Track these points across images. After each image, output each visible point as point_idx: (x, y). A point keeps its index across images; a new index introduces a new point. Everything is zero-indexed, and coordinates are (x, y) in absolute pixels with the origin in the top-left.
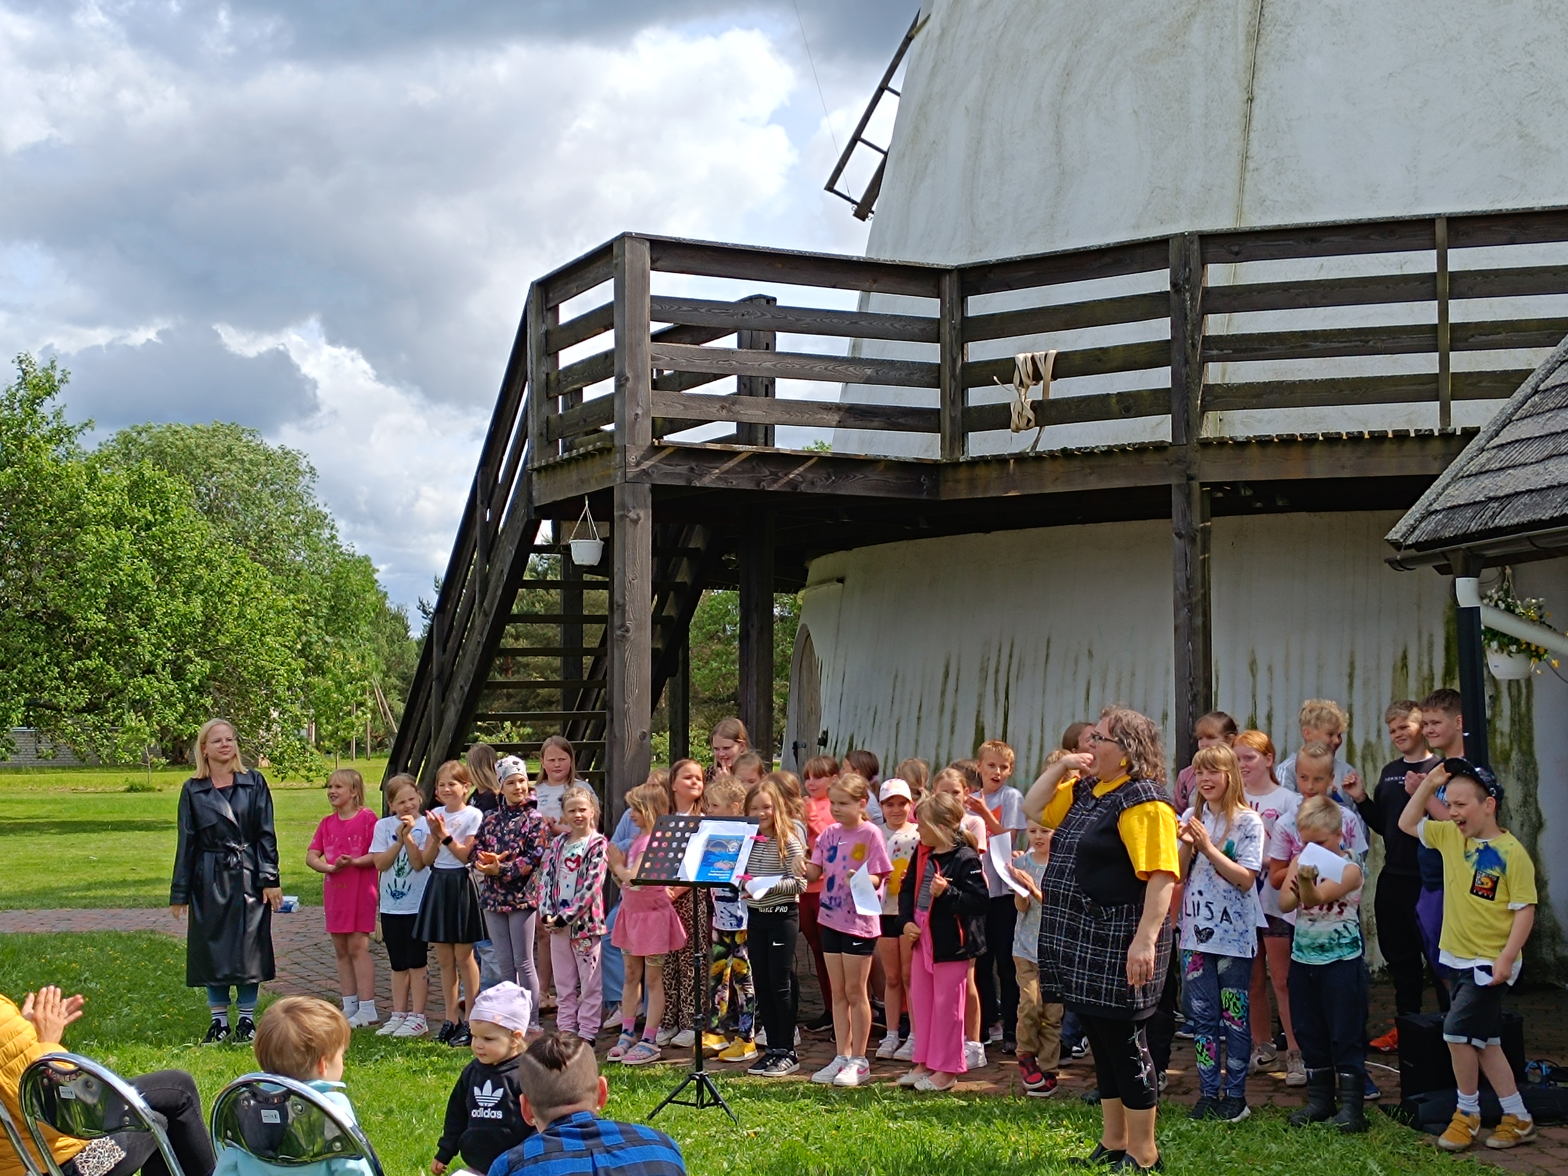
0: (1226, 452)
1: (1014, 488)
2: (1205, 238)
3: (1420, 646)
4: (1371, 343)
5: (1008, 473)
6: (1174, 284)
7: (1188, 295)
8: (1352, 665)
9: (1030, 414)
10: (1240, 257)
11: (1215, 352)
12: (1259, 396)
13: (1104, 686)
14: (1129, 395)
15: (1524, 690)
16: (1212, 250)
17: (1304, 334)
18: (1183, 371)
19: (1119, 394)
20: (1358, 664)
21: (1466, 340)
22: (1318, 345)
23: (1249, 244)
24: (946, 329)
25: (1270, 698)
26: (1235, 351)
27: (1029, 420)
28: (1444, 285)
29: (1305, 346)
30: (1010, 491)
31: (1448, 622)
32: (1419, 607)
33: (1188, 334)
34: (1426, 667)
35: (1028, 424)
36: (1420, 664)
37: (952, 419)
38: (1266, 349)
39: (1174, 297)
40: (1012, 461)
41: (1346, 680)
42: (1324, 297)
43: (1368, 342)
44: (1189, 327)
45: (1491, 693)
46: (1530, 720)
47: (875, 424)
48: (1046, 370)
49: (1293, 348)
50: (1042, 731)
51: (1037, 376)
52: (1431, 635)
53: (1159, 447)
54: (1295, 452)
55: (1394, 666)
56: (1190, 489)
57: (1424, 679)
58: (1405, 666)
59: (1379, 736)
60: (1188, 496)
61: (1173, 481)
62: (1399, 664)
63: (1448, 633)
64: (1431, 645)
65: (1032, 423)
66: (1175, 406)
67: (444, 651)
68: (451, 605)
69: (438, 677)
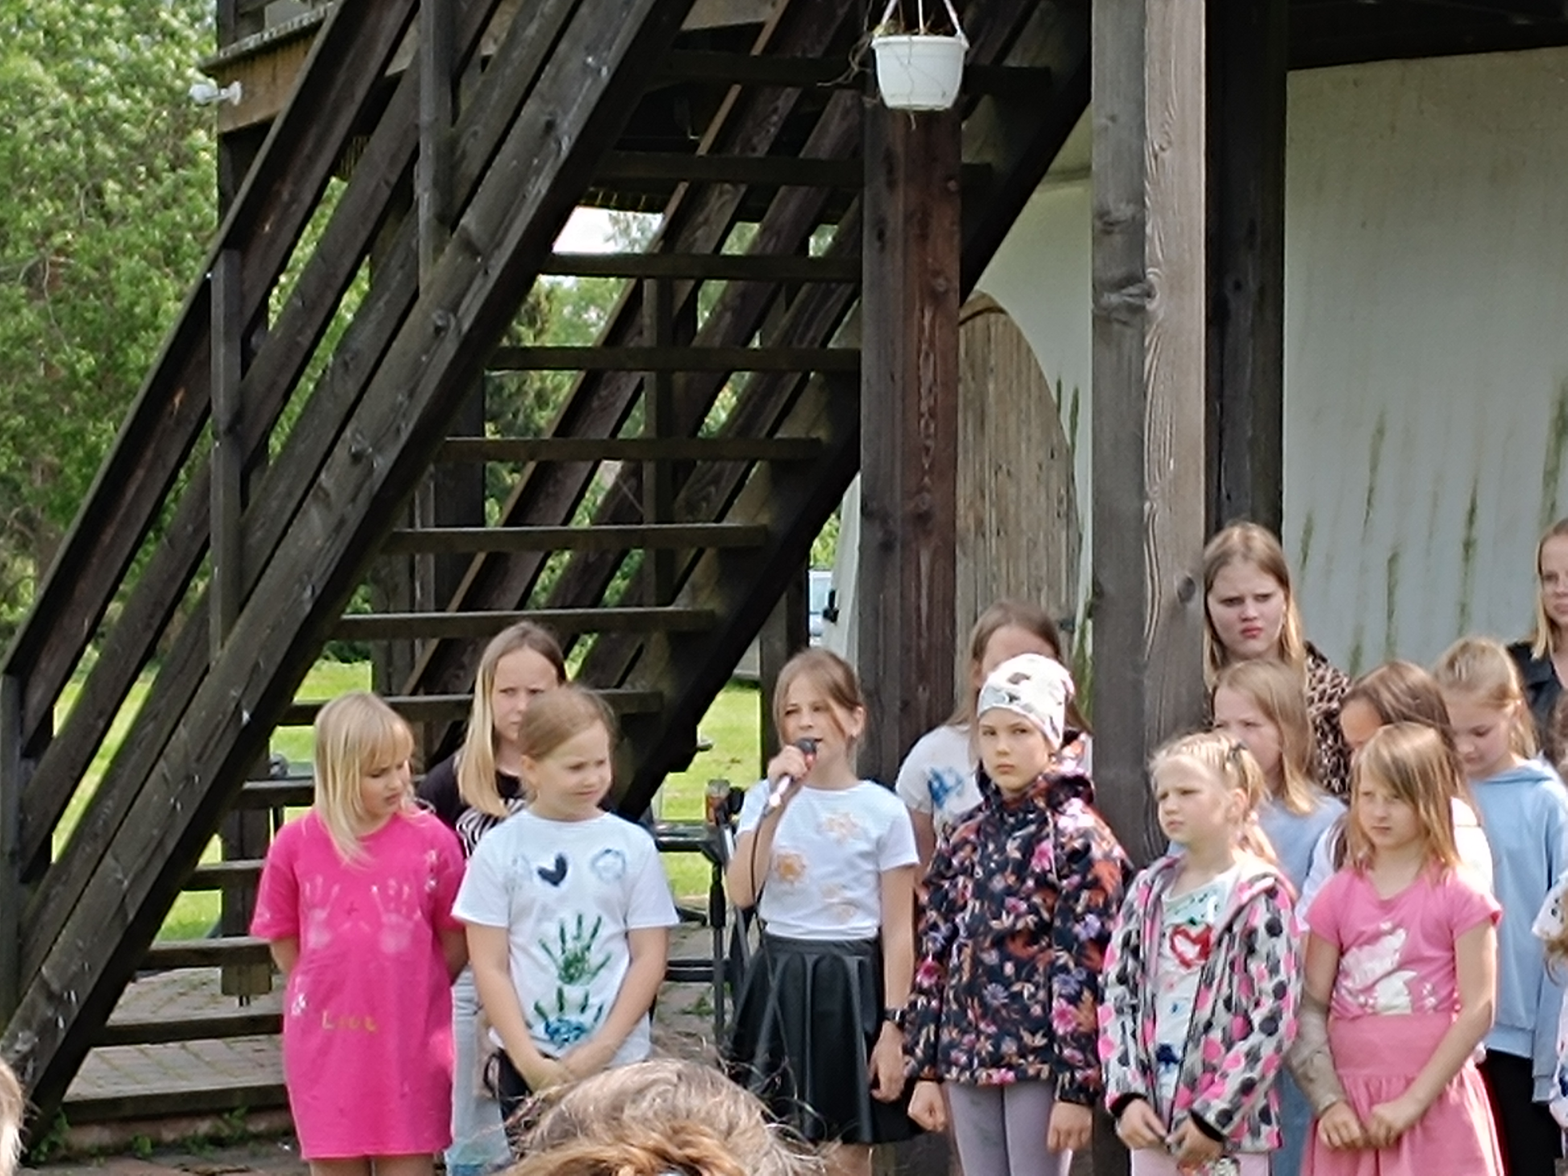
67: (247, 356)
68: (278, 227)
69: (231, 429)
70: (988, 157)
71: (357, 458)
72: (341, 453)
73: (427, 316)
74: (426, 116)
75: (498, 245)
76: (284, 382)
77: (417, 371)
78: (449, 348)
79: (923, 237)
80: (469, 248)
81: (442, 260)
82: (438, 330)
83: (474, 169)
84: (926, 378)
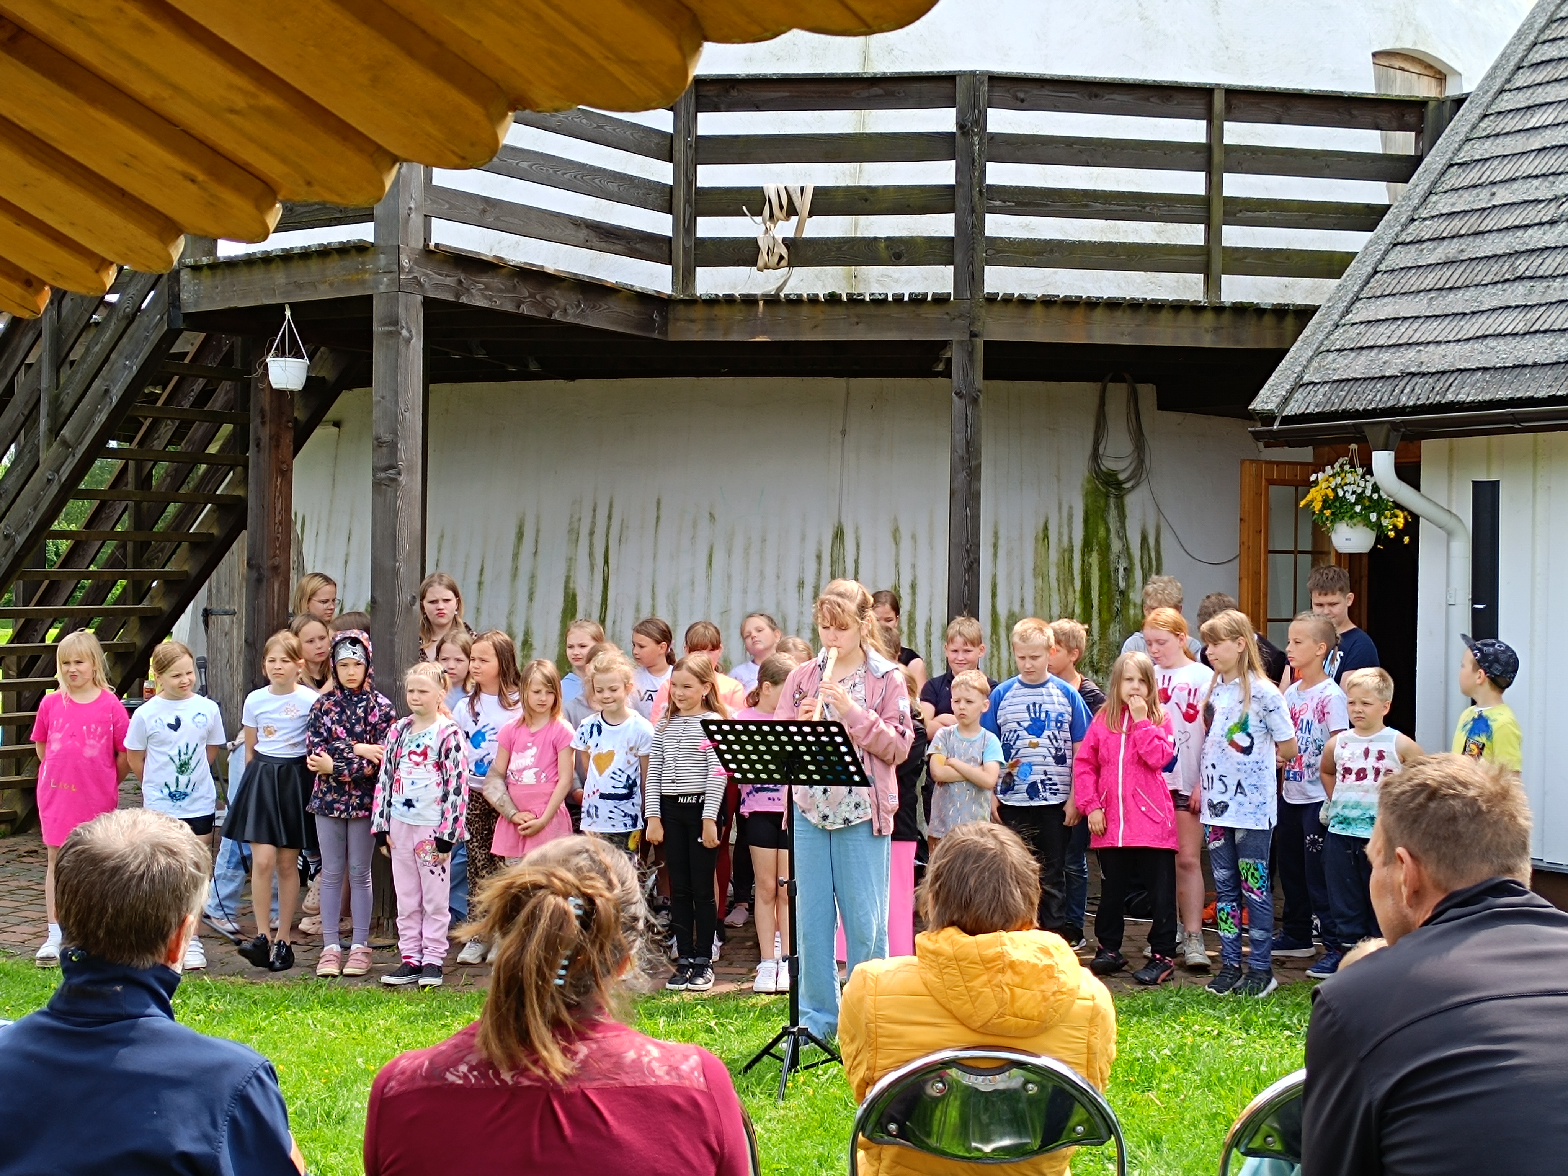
0: (1011, 310)
1: (763, 333)
2: (995, 79)
3: (1060, 517)
4: (1148, 209)
5: (756, 315)
6: (961, 125)
7: (976, 139)
8: (996, 535)
9: (784, 252)
10: (1025, 104)
11: (998, 203)
12: (1039, 254)
13: (729, 552)
14: (900, 240)
15: (1154, 563)
16: (998, 92)
17: (1085, 193)
18: (969, 221)
19: (888, 239)
20: (1002, 533)
21: (1235, 215)
22: (1098, 206)
23: (1035, 92)
24: (679, 147)
25: (914, 566)
26: (1018, 204)
27: (781, 258)
28: (1218, 157)
29: (1086, 206)
30: (758, 336)
31: (1085, 495)
32: (1059, 480)
33: (975, 181)
34: (1065, 539)
35: (778, 263)
36: (1060, 534)
37: (686, 251)
38: (1047, 205)
39: (959, 139)
40: (761, 303)
41: (991, 551)
42: (1105, 157)
43: (1144, 208)
44: (977, 174)
45: (1125, 565)
47: (618, 247)
48: (804, 204)
49: (1074, 206)
50: (653, 599)
51: (792, 211)
52: (1071, 508)
53: (940, 300)
54: (1078, 314)
55: (1036, 539)
56: (973, 347)
57: (1064, 551)
58: (1046, 537)
59: (1022, 606)
60: (971, 354)
61: (954, 337)
62: (1041, 535)
63: (1086, 506)
64: (1070, 517)
65: (783, 263)
66: (958, 257)
71: (6, 537)
73: (43, 474)
74: (44, 384)
75: (80, 444)
77: (38, 499)
78: (55, 489)
79: (277, 446)
81: (51, 449)
82: (49, 480)
83: (67, 409)
84: (278, 508)
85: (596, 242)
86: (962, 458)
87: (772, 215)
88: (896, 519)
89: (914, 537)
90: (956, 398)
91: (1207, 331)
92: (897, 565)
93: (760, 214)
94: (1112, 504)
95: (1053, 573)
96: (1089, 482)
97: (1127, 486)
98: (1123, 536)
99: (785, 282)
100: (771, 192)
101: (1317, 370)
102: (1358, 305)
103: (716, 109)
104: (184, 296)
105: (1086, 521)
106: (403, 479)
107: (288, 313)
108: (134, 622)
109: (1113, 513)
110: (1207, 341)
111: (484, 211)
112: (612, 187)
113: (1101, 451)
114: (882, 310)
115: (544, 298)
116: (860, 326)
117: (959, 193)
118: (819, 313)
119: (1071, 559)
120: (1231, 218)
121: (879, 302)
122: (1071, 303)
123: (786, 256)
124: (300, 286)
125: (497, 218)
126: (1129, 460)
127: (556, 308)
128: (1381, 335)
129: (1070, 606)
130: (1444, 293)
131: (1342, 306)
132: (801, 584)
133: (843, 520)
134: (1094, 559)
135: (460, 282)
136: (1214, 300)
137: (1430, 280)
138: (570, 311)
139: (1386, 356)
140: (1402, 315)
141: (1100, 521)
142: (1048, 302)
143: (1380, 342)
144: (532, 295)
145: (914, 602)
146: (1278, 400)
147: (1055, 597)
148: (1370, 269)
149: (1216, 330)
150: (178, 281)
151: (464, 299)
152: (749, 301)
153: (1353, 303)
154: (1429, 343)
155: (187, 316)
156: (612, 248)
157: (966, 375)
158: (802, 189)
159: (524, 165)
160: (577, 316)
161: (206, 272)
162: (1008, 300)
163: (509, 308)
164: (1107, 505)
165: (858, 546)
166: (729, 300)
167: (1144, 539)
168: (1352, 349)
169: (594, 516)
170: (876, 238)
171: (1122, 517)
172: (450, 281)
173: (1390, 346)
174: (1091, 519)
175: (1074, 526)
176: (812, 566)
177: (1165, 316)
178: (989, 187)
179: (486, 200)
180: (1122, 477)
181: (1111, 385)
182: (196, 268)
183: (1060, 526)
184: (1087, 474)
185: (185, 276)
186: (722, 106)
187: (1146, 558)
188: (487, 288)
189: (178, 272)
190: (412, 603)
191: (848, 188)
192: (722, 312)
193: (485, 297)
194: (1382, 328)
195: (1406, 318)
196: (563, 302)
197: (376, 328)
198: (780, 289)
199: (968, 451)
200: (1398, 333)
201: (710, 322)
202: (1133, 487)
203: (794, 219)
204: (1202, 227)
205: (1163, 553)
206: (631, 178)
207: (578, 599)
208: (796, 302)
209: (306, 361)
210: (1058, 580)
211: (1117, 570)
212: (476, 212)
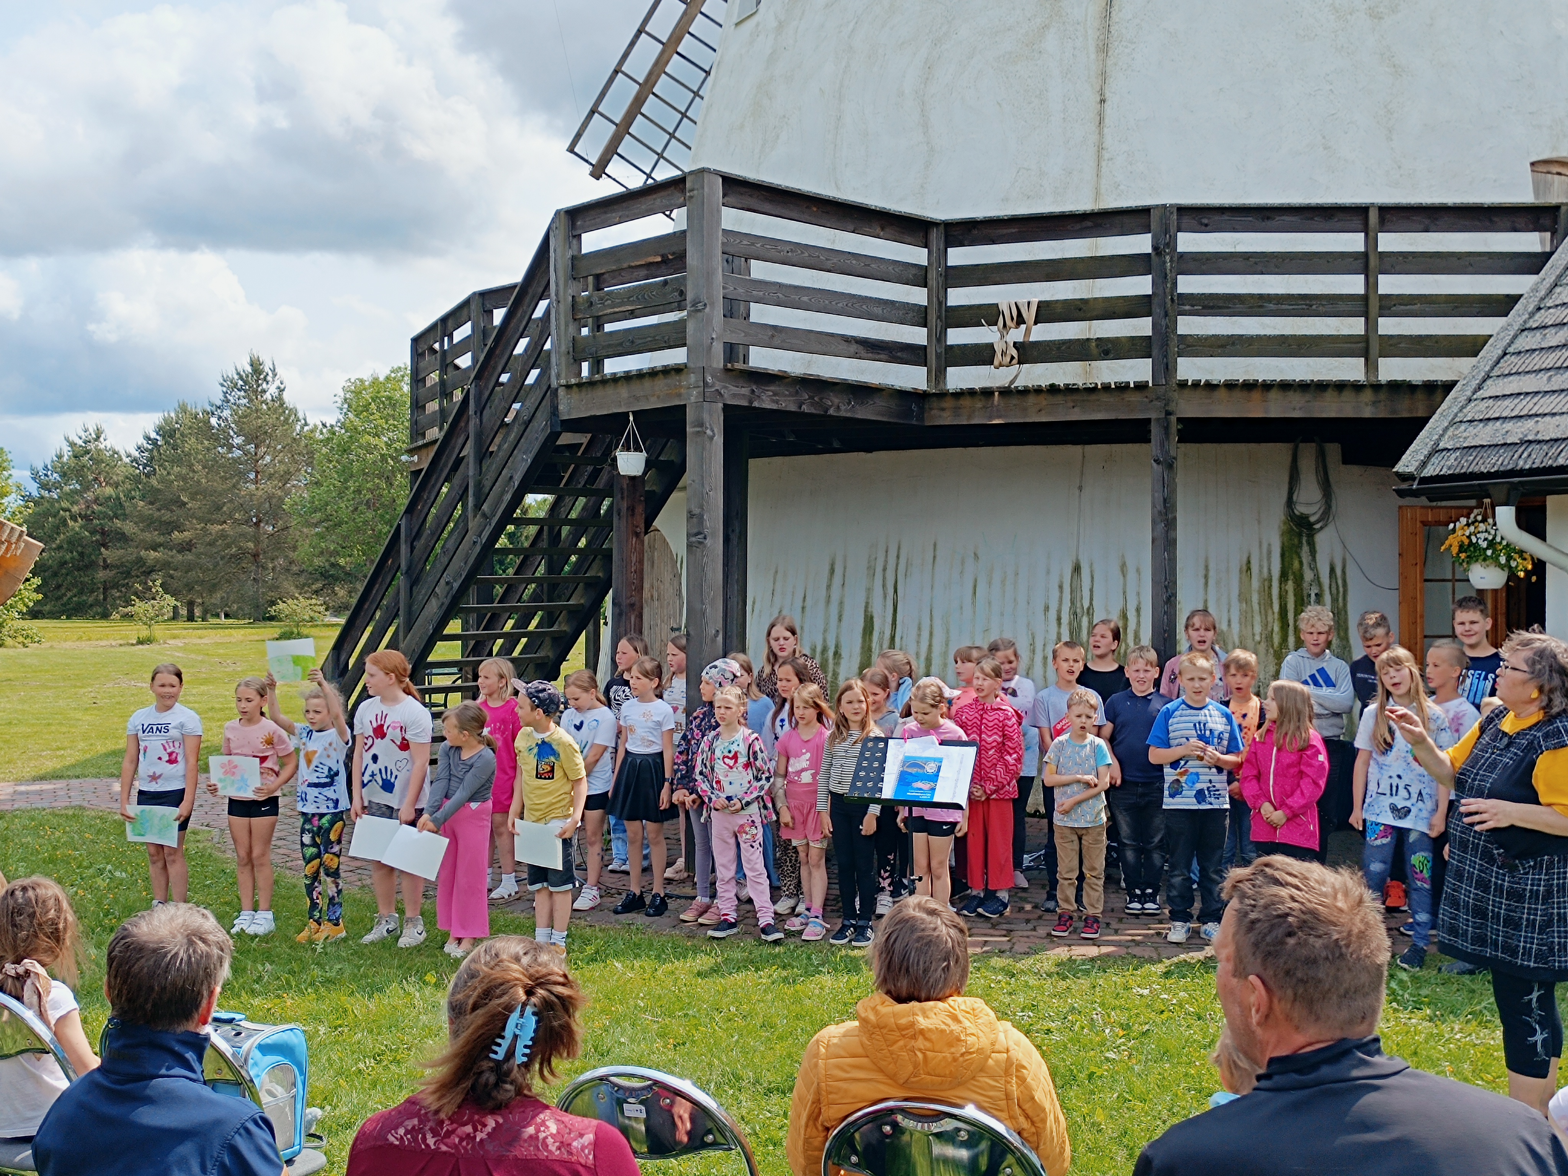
0: (1198, 393)
1: (999, 417)
2: (1182, 210)
3: (1261, 553)
5: (993, 403)
6: (1155, 248)
7: (1168, 258)
8: (1207, 568)
9: (1014, 353)
11: (1187, 308)
12: (1223, 346)
13: (990, 583)
14: (1108, 340)
16: (1186, 220)
17: (1261, 296)
18: (1163, 323)
19: (1098, 339)
20: (1212, 566)
21: (1389, 309)
22: (1272, 306)
24: (932, 276)
25: (1138, 594)
26: (1204, 307)
27: (1012, 358)
28: (1374, 265)
30: (994, 419)
31: (1282, 535)
32: (1259, 522)
34: (1265, 570)
35: (1010, 362)
36: (1261, 567)
37: (938, 356)
38: (1228, 308)
39: (1154, 259)
40: (996, 394)
41: (1203, 580)
42: (1278, 267)
43: (1312, 307)
44: (1169, 286)
45: (1316, 591)
46: (1346, 612)
47: (882, 356)
48: (1030, 315)
49: (1251, 307)
50: (931, 620)
51: (1020, 320)
52: (1269, 545)
53: (1141, 387)
54: (1256, 395)
55: (1241, 571)
56: (1168, 423)
57: (1265, 580)
58: (1249, 569)
59: (1229, 625)
60: (1167, 429)
61: (1153, 415)
62: (1245, 568)
63: (1283, 544)
64: (1269, 553)
65: (1015, 361)
66: (1155, 352)
67: (412, 548)
68: (423, 506)
69: (406, 572)
70: (654, 488)
71: (447, 583)
72: (442, 581)
73: (472, 537)
74: (471, 473)
75: (495, 514)
76: (424, 558)
77: (468, 555)
78: (478, 549)
79: (633, 515)
80: (484, 515)
81: (476, 519)
82: (474, 543)
83: (487, 490)
84: (634, 560)
85: (863, 353)
86: (1160, 512)
87: (1005, 325)
88: (1123, 556)
89: (1138, 571)
90: (1155, 464)
91: (1367, 404)
92: (1124, 593)
93: (996, 324)
94: (1304, 542)
95: (1255, 598)
96: (1285, 523)
97: (1317, 526)
98: (1314, 568)
99: (1016, 377)
100: (1004, 307)
101: (1452, 438)
102: (1489, 382)
103: (961, 244)
104: (561, 407)
105: (1283, 555)
106: (708, 542)
107: (631, 418)
108: (548, 641)
109: (1305, 548)
110: (1367, 412)
111: (773, 336)
112: (878, 310)
113: (1295, 498)
114: (1093, 397)
115: (821, 399)
116: (1076, 409)
117: (1155, 301)
118: (1043, 400)
119: (1270, 587)
120: (1386, 312)
121: (1092, 390)
122: (1249, 386)
123: (1016, 356)
124: (637, 399)
125: (783, 341)
126: (1318, 506)
127: (831, 406)
128: (1505, 408)
129: (1270, 625)
130: (1561, 371)
131: (1474, 383)
132: (1047, 609)
133: (1081, 557)
134: (1290, 586)
135: (753, 391)
136: (1372, 379)
137: (1550, 360)
138: (843, 408)
139: (1509, 426)
140: (1524, 390)
141: (1294, 556)
142: (1230, 386)
143: (1504, 415)
144: (811, 398)
145: (1138, 623)
146: (1417, 464)
147: (1257, 619)
148: (1500, 352)
149: (1374, 403)
150: (557, 396)
151: (756, 404)
152: (987, 393)
153: (1484, 381)
154: (1545, 415)
155: (563, 422)
156: (877, 357)
157: (1162, 445)
158: (1029, 303)
159: (805, 299)
160: (850, 410)
161: (575, 389)
162: (1196, 384)
163: (793, 408)
164: (1301, 542)
165: (1092, 577)
166: (971, 392)
167: (1332, 570)
168: (1481, 420)
169: (886, 556)
170: (1088, 339)
171: (1313, 552)
172: (745, 391)
173: (1512, 418)
174: (1287, 554)
175: (1273, 560)
176: (1056, 593)
177: (1329, 394)
178: (1180, 295)
179: (775, 328)
180: (1313, 519)
181: (1301, 445)
182: (568, 387)
183: (1261, 560)
184: (1283, 518)
185: (561, 392)
186: (966, 243)
187: (1334, 585)
188: (775, 394)
189: (557, 390)
190: (716, 636)
191: (1066, 301)
192: (966, 402)
193: (773, 401)
194: (1507, 402)
195: (1527, 394)
196: (836, 401)
197: (689, 429)
198: (1012, 382)
199: (1165, 507)
200: (1520, 406)
201: (956, 410)
202: (1322, 528)
203: (1023, 327)
204: (1363, 319)
205: (1348, 581)
206: (893, 302)
207: (875, 620)
208: (1025, 392)
209: (644, 454)
210: (1259, 604)
211: (1309, 595)
212: (766, 338)
